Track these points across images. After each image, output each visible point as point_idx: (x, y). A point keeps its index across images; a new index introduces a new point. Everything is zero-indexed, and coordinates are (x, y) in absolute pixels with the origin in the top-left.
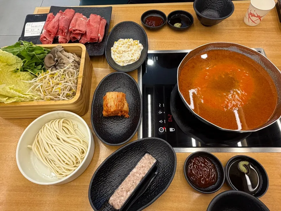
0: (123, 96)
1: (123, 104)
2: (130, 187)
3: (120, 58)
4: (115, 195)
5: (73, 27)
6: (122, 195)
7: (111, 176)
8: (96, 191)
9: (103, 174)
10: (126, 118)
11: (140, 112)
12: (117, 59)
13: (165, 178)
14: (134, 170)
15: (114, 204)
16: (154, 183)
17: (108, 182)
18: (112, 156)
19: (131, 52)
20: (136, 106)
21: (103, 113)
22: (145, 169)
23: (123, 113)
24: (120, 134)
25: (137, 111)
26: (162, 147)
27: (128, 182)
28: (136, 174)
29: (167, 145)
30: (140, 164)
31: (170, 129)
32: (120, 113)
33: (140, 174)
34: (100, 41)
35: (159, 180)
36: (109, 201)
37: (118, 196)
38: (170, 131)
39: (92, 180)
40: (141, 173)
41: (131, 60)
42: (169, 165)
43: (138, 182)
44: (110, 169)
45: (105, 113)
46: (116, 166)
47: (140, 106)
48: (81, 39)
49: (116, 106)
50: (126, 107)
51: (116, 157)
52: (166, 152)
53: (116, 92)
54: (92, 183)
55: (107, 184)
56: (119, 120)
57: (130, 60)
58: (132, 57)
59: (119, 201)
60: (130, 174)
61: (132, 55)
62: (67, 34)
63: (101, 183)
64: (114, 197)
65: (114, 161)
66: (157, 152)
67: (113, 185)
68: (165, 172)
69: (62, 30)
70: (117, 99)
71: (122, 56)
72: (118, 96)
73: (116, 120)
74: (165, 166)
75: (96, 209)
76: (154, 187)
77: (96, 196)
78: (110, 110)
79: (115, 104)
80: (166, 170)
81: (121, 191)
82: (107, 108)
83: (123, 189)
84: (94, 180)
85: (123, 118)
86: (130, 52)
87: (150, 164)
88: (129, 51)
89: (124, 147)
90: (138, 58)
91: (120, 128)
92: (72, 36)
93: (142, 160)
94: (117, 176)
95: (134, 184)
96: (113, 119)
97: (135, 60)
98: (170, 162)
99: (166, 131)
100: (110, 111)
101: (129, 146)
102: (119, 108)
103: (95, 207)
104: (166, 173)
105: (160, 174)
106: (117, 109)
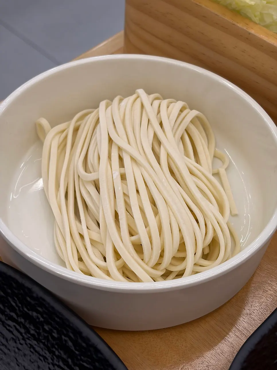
51: (32, 310)
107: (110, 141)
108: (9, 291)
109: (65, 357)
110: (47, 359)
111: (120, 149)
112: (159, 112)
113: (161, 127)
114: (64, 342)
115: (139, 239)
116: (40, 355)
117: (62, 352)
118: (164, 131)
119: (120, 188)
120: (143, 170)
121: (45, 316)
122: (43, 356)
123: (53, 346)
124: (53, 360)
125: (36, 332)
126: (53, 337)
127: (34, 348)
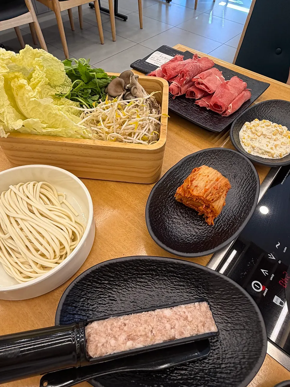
0: (226, 185)
1: (217, 196)
2: (139, 334)
3: (251, 139)
4: (106, 325)
5: (201, 78)
6: (117, 336)
7: (120, 291)
8: (83, 293)
9: (112, 277)
10: (207, 223)
11: (238, 229)
12: (245, 140)
13: (214, 381)
14: (167, 312)
15: (91, 338)
16: (186, 370)
17: (109, 296)
18: (146, 260)
19: (275, 142)
20: (234, 216)
21: (178, 189)
22: (189, 327)
23: (209, 210)
24: (182, 239)
25: (233, 225)
26: (244, 317)
27: (142, 322)
28: (166, 322)
29: (258, 318)
30: (185, 310)
31: (276, 297)
32: (204, 206)
33: (174, 328)
34: (226, 114)
35: (198, 373)
36: (88, 326)
37: (109, 331)
38: (274, 301)
39: (90, 271)
40: (176, 327)
41: (268, 152)
42: (237, 361)
43: (159, 340)
44: (129, 278)
45: (180, 190)
46: (141, 282)
47: (243, 221)
48: (200, 99)
49: (206, 191)
50: (218, 205)
51: (151, 266)
52: (245, 331)
53: (218, 173)
54: (87, 274)
55: (105, 298)
56: (193, 218)
57: (266, 152)
58: (271, 148)
59: (103, 340)
60: (156, 311)
61: (273, 146)
62: (186, 84)
63: (99, 288)
64: (100, 327)
65: (143, 271)
66: (228, 318)
67: (113, 309)
68: (220, 368)
69: (183, 75)
70: (214, 183)
71: (256, 139)
72: (217, 180)
73: (188, 215)
74: (228, 356)
75: (60, 321)
76: (180, 377)
77: (76, 301)
78: (193, 191)
79: (205, 186)
80: (223, 366)
81: (119, 328)
82: (190, 184)
83: (126, 328)
84: (93, 272)
85: (201, 221)
86: (273, 142)
87: (204, 326)
88: (273, 139)
89: (175, 261)
90: (280, 156)
91: (186, 231)
92: (191, 89)
93: (191, 305)
94: (129, 300)
95: (150, 335)
96: (186, 210)
97: (275, 156)
98: (244, 358)
99: (264, 294)
100: (191, 191)
101: (184, 265)
102: (208, 198)
103: (62, 316)
104: (221, 373)
105: (208, 363)
106: (204, 196)
107: (8, 216)
108: (138, 265)
109: (172, 274)
110: (166, 279)
111: (14, 218)
112: (24, 192)
113: (29, 199)
114: (169, 270)
115: (41, 252)
116: (162, 280)
117: (170, 274)
118: (30, 199)
119: (23, 235)
120: (29, 222)
121: (156, 265)
122: (164, 279)
123: (165, 273)
124: (168, 278)
125: (156, 273)
126: (164, 271)
127: (159, 279)
